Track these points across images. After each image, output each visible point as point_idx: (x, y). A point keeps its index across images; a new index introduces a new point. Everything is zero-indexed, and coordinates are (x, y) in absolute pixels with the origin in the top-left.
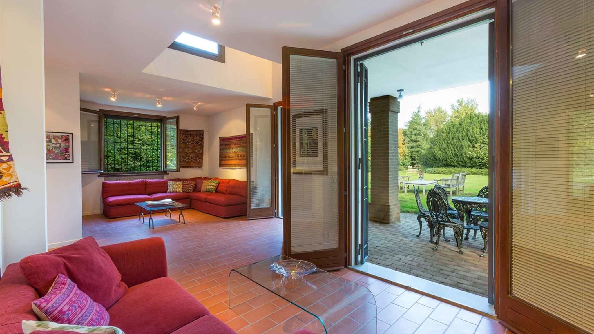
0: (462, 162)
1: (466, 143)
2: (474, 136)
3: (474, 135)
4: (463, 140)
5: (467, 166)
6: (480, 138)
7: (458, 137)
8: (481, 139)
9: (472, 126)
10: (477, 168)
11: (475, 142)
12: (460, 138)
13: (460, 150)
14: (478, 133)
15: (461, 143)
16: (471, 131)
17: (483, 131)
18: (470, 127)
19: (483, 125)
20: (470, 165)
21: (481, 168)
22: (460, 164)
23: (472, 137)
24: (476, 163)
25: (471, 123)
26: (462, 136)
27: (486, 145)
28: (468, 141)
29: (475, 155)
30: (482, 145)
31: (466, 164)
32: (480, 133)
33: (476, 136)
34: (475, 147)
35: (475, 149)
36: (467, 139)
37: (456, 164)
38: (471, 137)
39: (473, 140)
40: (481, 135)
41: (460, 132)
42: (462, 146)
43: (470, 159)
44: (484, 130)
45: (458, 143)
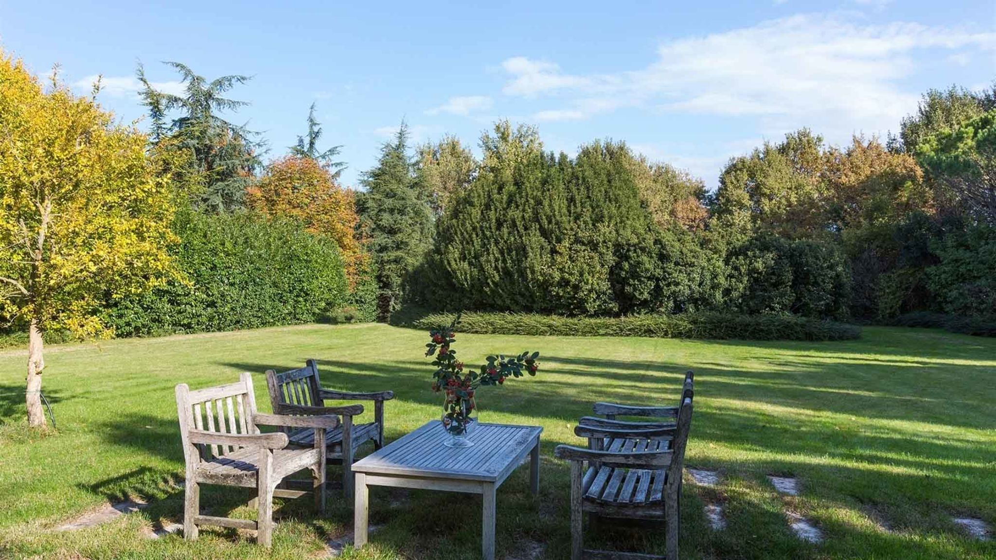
0: (523, 295)
1: (534, 239)
2: (553, 221)
3: (554, 215)
4: (526, 229)
5: (535, 306)
6: (568, 227)
7: (514, 221)
8: (572, 229)
9: (549, 190)
10: (562, 315)
11: (557, 237)
12: (518, 223)
13: (518, 261)
14: (564, 210)
15: (521, 237)
16: (546, 203)
17: (575, 205)
18: (544, 191)
19: (574, 189)
20: (544, 306)
21: (572, 315)
22: (517, 303)
23: (550, 222)
24: (559, 297)
25: (544, 182)
26: (523, 217)
27: (583, 248)
28: (538, 233)
29: (557, 276)
30: (575, 247)
31: (534, 302)
32: (569, 211)
33: (558, 218)
34: (557, 252)
35: (559, 259)
36: (538, 226)
37: (508, 302)
38: (546, 223)
39: (552, 232)
40: (571, 218)
41: (517, 206)
42: (524, 249)
43: (545, 286)
44: (579, 205)
45: (513, 239)
